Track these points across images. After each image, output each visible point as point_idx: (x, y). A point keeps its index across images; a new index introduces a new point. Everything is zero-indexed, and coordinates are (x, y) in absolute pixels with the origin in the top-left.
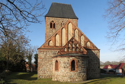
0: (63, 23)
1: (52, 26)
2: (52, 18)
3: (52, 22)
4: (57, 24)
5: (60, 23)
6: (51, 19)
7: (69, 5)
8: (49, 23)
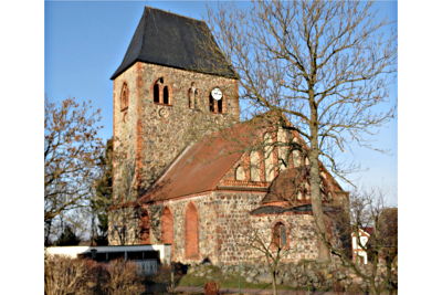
0: (194, 89)
1: (160, 94)
2: (159, 67)
3: (159, 83)
4: (177, 91)
5: (186, 89)
6: (157, 71)
7: (199, 23)
8: (149, 85)
